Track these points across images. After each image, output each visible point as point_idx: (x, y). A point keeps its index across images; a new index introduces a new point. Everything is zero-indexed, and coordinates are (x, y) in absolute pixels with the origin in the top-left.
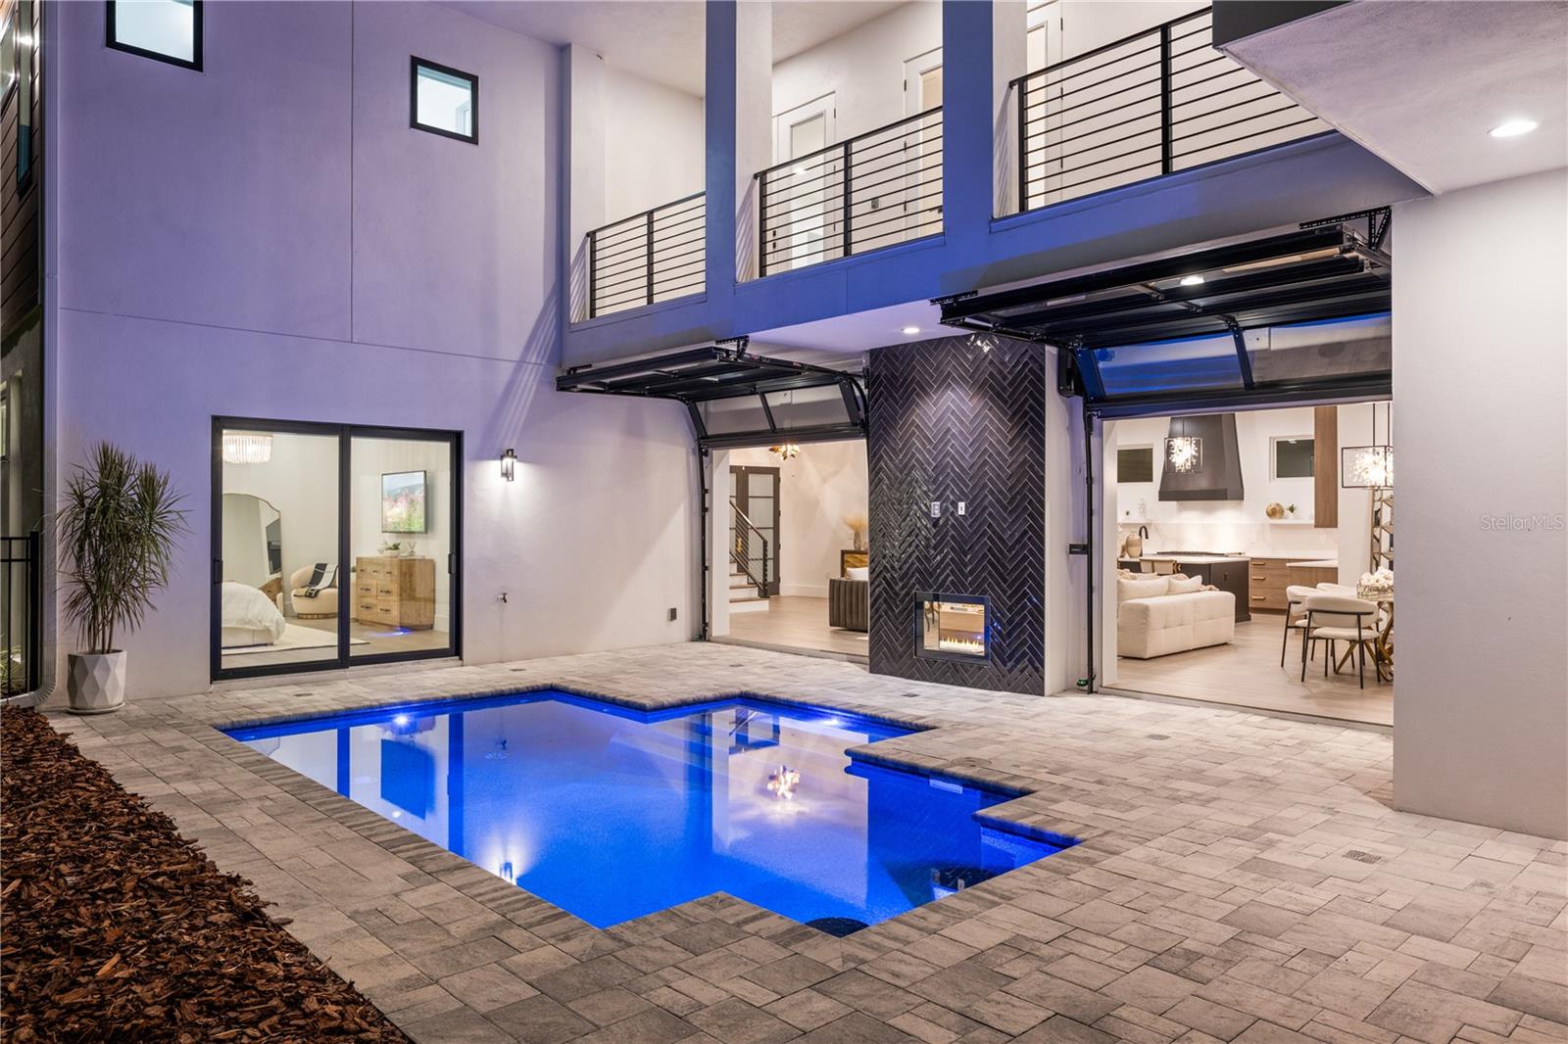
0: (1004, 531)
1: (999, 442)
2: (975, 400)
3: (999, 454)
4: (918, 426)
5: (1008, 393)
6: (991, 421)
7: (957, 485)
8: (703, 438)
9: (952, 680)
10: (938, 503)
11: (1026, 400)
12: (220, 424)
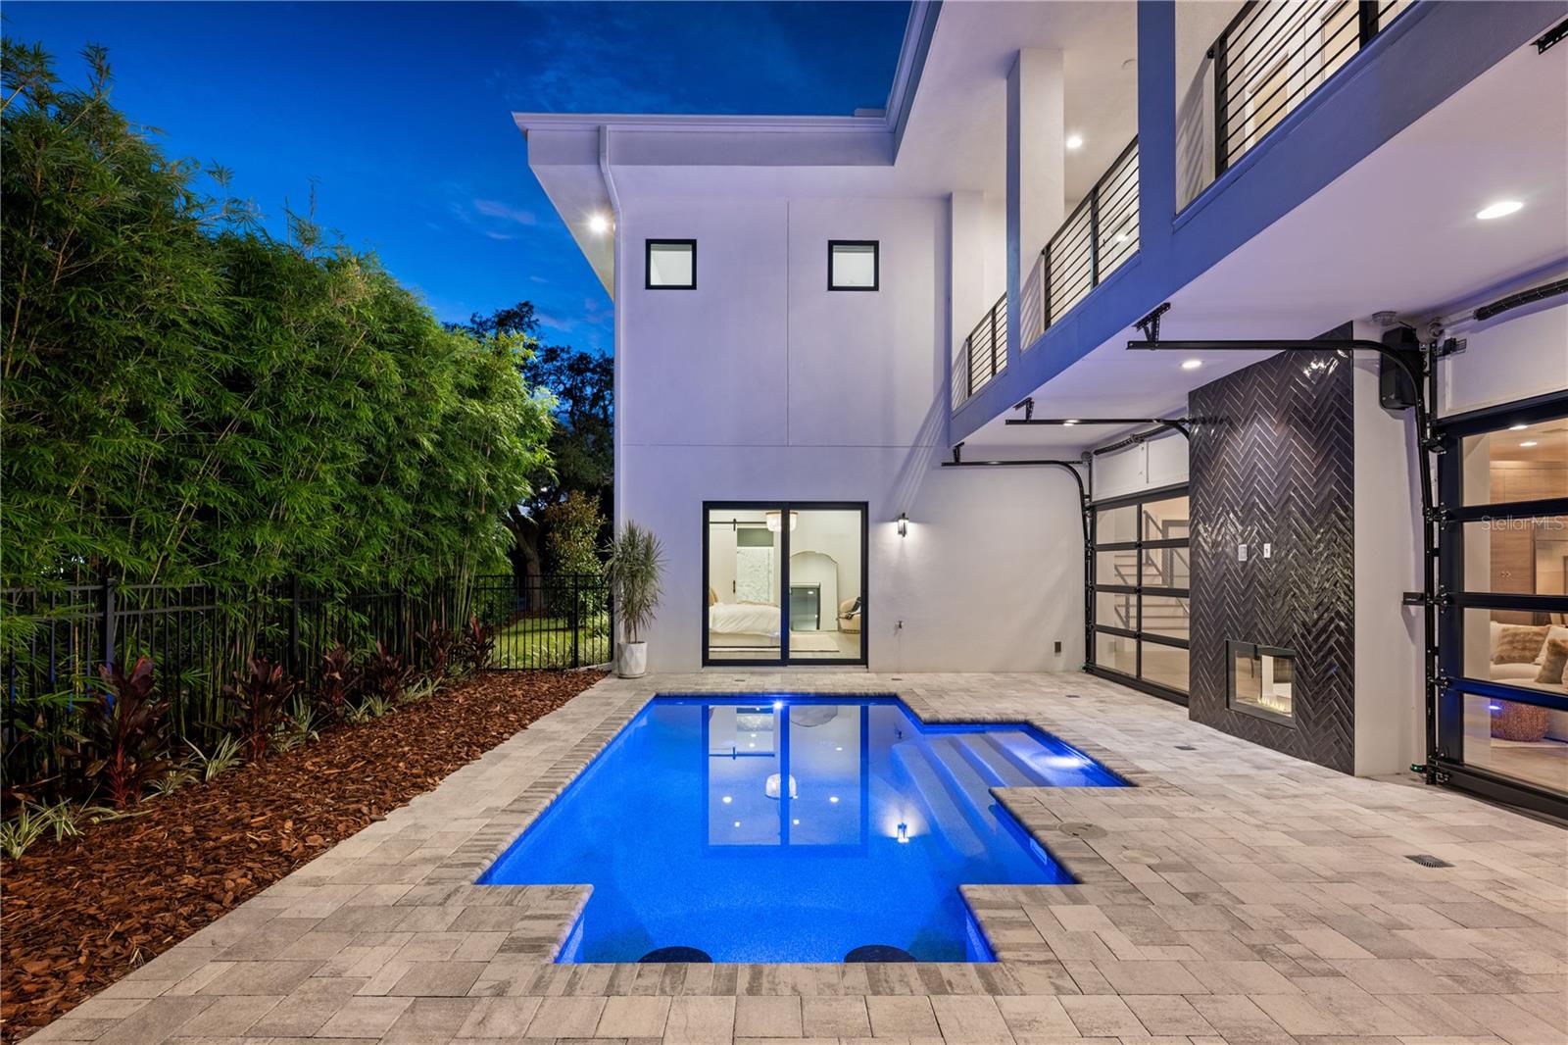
0: (1309, 575)
1: (1304, 473)
2: (1280, 429)
3: (1304, 487)
4: (1227, 465)
5: (1313, 416)
6: (1296, 451)
7: (1263, 526)
9: (1260, 739)
10: (1245, 546)
11: (1332, 420)
12: (709, 506)
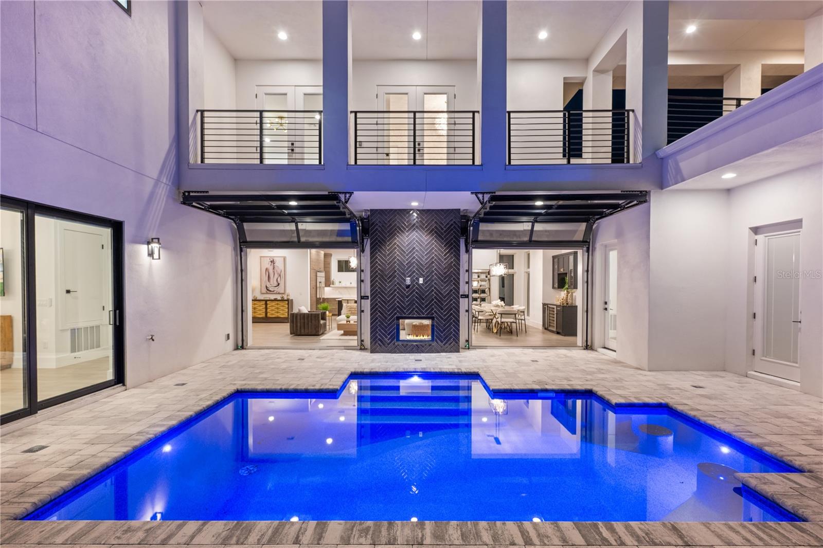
0: (442, 290)
1: (440, 254)
2: (428, 237)
3: (439, 259)
4: (398, 245)
5: (444, 235)
6: (436, 246)
7: (419, 271)
8: (243, 242)
9: (416, 351)
10: (409, 278)
11: (452, 239)
